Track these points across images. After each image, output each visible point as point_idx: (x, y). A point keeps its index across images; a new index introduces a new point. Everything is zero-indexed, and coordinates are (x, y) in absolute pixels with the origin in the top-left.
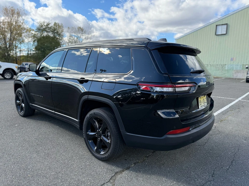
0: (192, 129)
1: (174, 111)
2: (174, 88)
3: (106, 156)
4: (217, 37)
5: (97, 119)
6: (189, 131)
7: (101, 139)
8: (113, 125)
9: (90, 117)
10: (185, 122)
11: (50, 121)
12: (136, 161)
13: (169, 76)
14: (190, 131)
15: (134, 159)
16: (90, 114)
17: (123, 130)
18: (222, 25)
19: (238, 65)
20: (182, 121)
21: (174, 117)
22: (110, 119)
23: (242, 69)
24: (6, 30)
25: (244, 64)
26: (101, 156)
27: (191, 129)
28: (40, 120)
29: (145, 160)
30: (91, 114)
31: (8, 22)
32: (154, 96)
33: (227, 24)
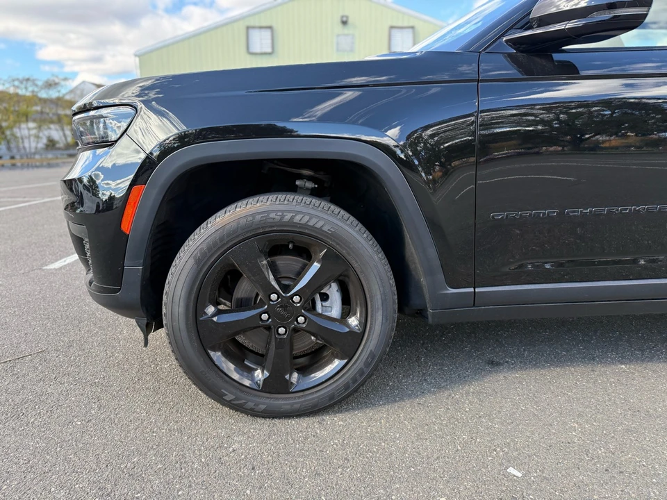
4: (253, 59)
18: (261, 28)
33: (270, 28)
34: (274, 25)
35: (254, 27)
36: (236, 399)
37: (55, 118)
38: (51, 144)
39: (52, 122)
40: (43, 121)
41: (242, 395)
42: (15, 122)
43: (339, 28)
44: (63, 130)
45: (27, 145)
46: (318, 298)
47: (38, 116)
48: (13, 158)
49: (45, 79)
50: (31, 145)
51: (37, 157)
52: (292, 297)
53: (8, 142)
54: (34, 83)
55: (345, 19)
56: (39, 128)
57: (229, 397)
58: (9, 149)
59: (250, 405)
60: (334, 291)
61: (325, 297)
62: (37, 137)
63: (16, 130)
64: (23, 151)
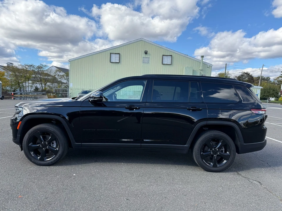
4: (112, 64)
17: (242, 143)
18: (115, 54)
19: (130, 91)
23: (134, 95)
25: (135, 90)
33: (119, 54)
34: (120, 53)
35: (113, 53)
36: (34, 161)
37: (39, 80)
38: (37, 89)
39: (38, 81)
40: (35, 80)
41: (35, 160)
42: (24, 80)
43: (144, 55)
44: (42, 84)
45: (27, 89)
46: (51, 143)
47: (33, 79)
48: (21, 94)
49: (38, 65)
50: (29, 89)
51: (30, 94)
52: (46, 143)
53: (20, 88)
54: (33, 67)
55: (146, 52)
56: (33, 83)
57: (33, 161)
58: (20, 90)
59: (37, 162)
60: (54, 142)
61: (53, 143)
62: (32, 86)
63: (24, 84)
64: (25, 92)
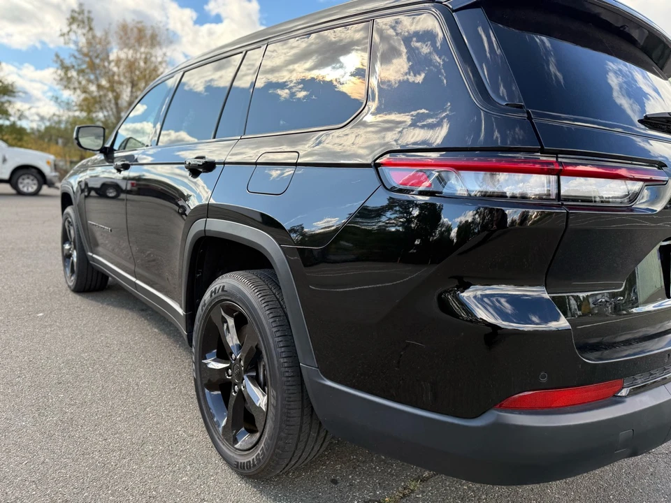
0: (631, 394)
1: (547, 296)
2: (553, 178)
3: (251, 459)
5: (230, 310)
6: (617, 400)
7: (240, 390)
8: (280, 339)
9: (211, 302)
10: (597, 354)
11: (143, 310)
12: (375, 493)
13: (529, 118)
14: (619, 401)
15: (368, 484)
16: (212, 293)
17: (308, 366)
20: (586, 348)
21: (542, 327)
22: (271, 315)
24: (122, 79)
26: (235, 456)
27: (624, 392)
28: (115, 306)
29: (413, 491)
30: (216, 289)
31: (127, 60)
32: (449, 229)
